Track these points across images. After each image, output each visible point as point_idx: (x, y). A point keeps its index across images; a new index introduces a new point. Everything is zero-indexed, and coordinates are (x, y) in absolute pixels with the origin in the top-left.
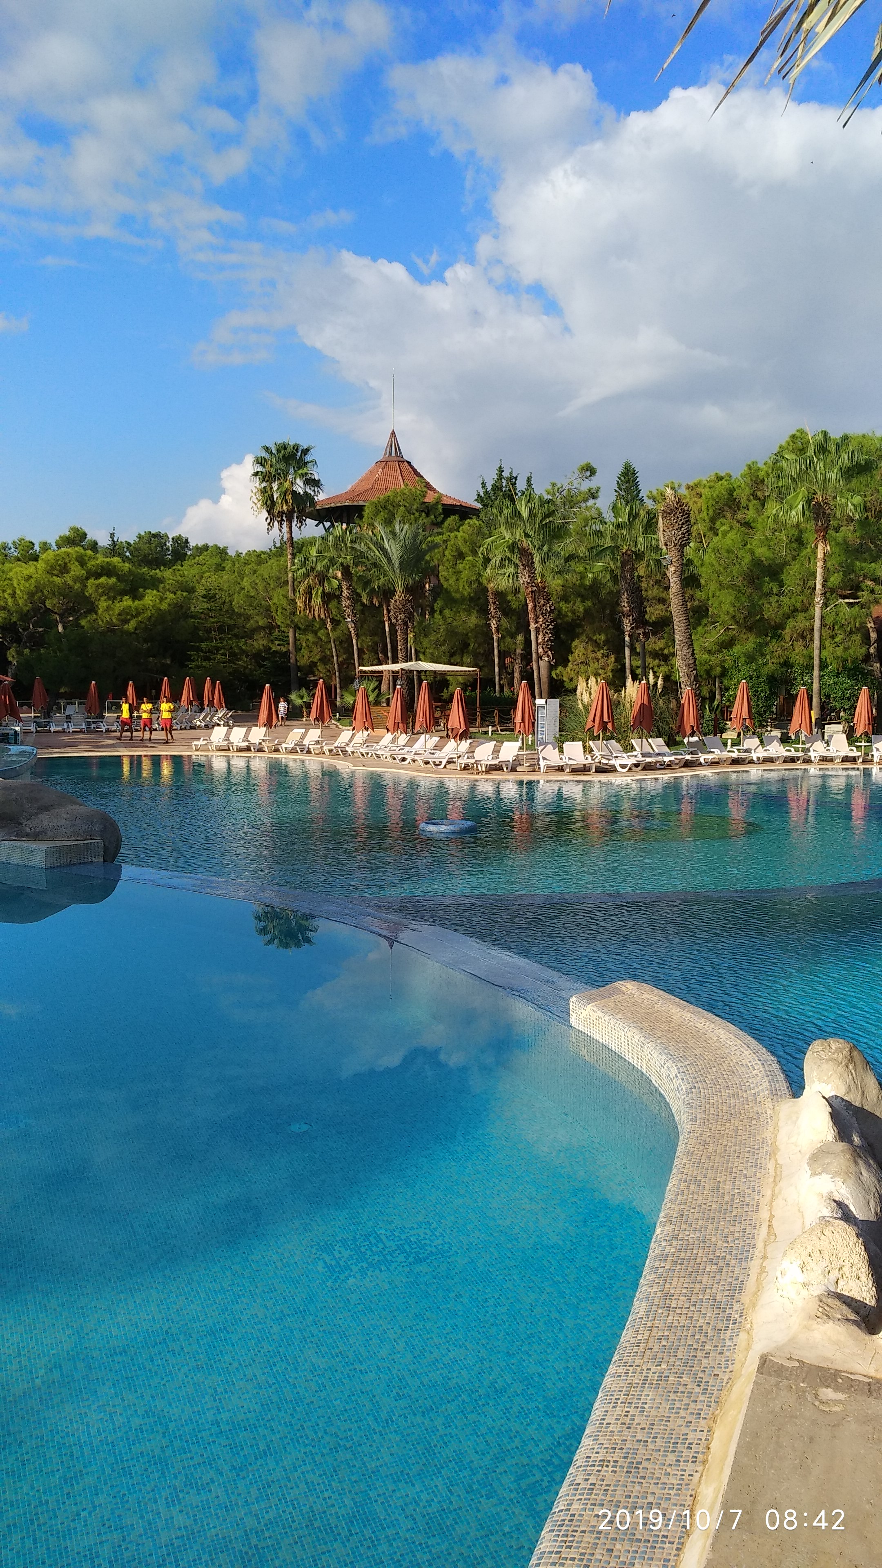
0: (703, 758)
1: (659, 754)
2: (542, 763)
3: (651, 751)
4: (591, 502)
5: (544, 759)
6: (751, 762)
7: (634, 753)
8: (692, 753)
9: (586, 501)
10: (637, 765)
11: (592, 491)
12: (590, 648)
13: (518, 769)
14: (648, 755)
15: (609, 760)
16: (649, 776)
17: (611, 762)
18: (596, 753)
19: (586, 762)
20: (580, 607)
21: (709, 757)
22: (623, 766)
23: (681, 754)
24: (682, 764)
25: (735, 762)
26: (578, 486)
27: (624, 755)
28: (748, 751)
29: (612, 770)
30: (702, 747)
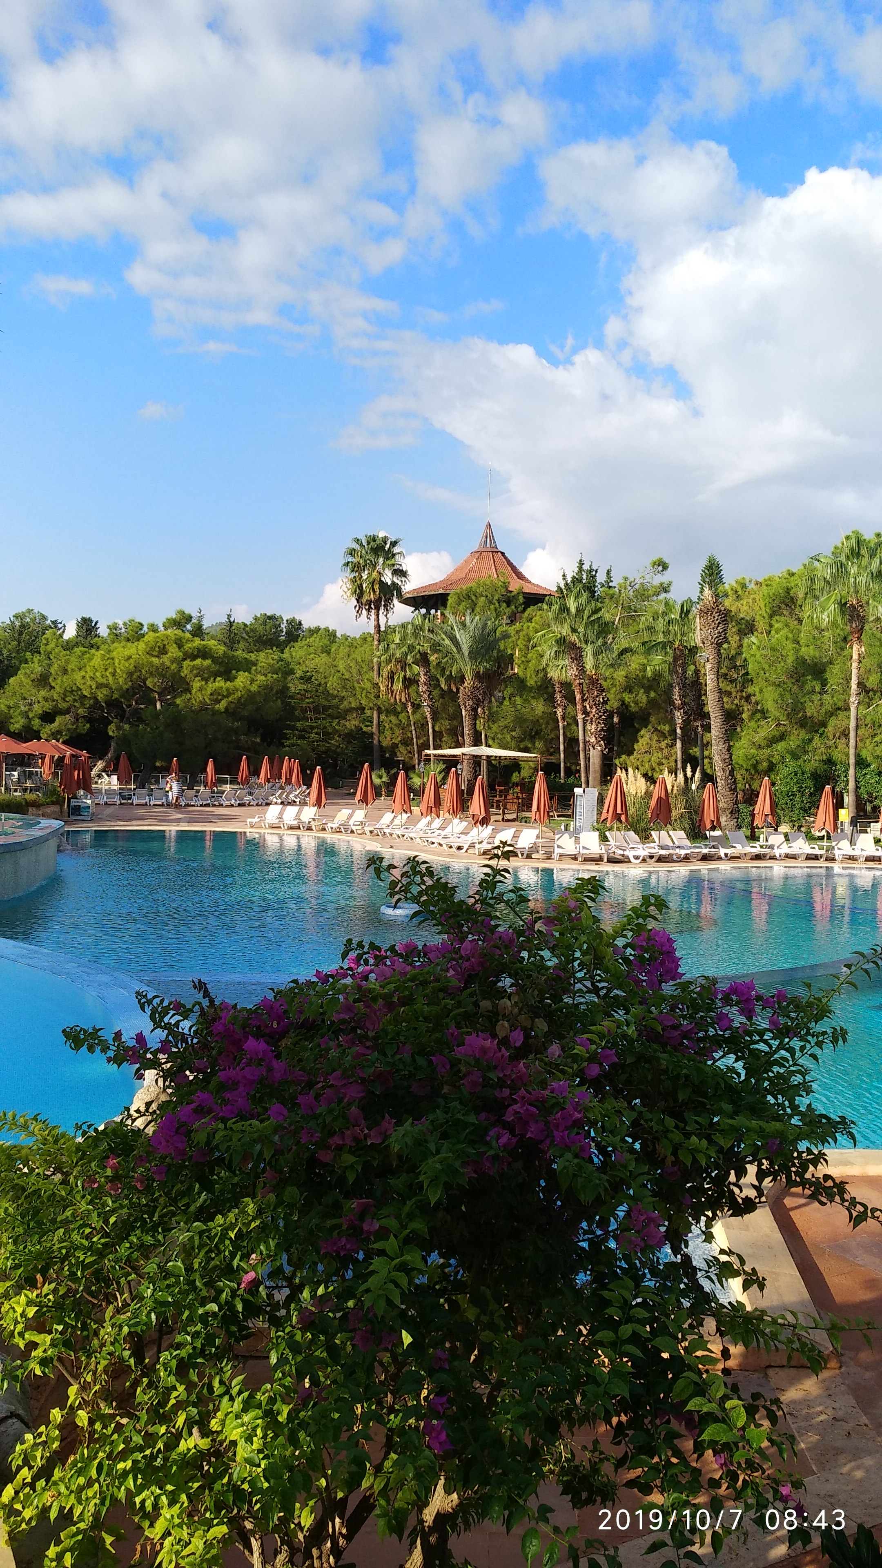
0: (722, 852)
1: (679, 847)
2: (557, 851)
3: (672, 844)
4: (663, 596)
5: (559, 847)
6: (773, 858)
7: (652, 845)
8: (714, 847)
9: (658, 595)
10: (651, 857)
11: (665, 585)
12: (655, 738)
13: (533, 856)
14: (666, 847)
15: (624, 850)
16: (663, 867)
17: (626, 853)
18: (612, 842)
19: (601, 852)
20: (643, 698)
21: (729, 851)
22: (637, 858)
23: (700, 848)
24: (700, 858)
25: (758, 857)
26: (650, 580)
27: (641, 846)
28: (771, 847)
29: (624, 860)
30: (724, 841)
